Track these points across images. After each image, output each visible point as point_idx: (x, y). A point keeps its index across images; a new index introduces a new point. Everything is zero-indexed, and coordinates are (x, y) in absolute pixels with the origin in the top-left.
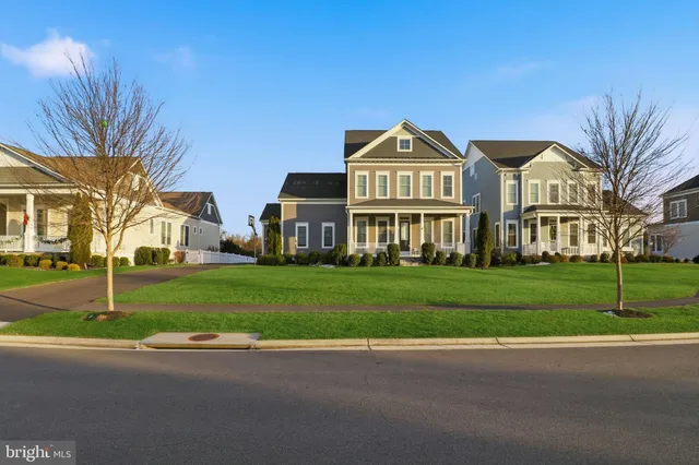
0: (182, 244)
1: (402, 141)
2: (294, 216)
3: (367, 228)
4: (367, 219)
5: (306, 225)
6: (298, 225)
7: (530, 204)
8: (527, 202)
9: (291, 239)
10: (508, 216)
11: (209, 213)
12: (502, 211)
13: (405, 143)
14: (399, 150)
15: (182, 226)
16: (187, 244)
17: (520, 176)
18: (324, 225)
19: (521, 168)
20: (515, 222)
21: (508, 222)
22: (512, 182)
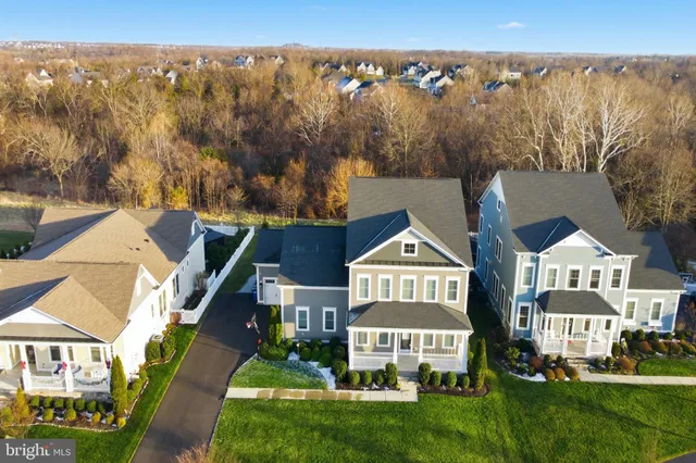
1: (407, 245)
2: (293, 302)
5: (306, 309)
6: (298, 309)
7: (546, 289)
8: (542, 287)
10: (521, 298)
11: (194, 233)
12: (515, 294)
13: (410, 247)
14: (403, 254)
16: (178, 292)
17: (538, 259)
18: (325, 309)
19: (539, 254)
20: (529, 305)
21: (521, 304)
22: (529, 264)
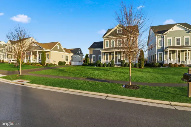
0: (71, 61)
2: (92, 53)
3: (109, 56)
4: (108, 54)
5: (95, 55)
6: (93, 55)
7: (167, 46)
9: (91, 59)
10: (158, 50)
11: (80, 53)
13: (119, 31)
14: (118, 33)
15: (72, 57)
16: (73, 60)
17: (164, 37)
18: (99, 55)
19: (164, 34)
20: (162, 53)
21: (159, 53)
22: (160, 39)
